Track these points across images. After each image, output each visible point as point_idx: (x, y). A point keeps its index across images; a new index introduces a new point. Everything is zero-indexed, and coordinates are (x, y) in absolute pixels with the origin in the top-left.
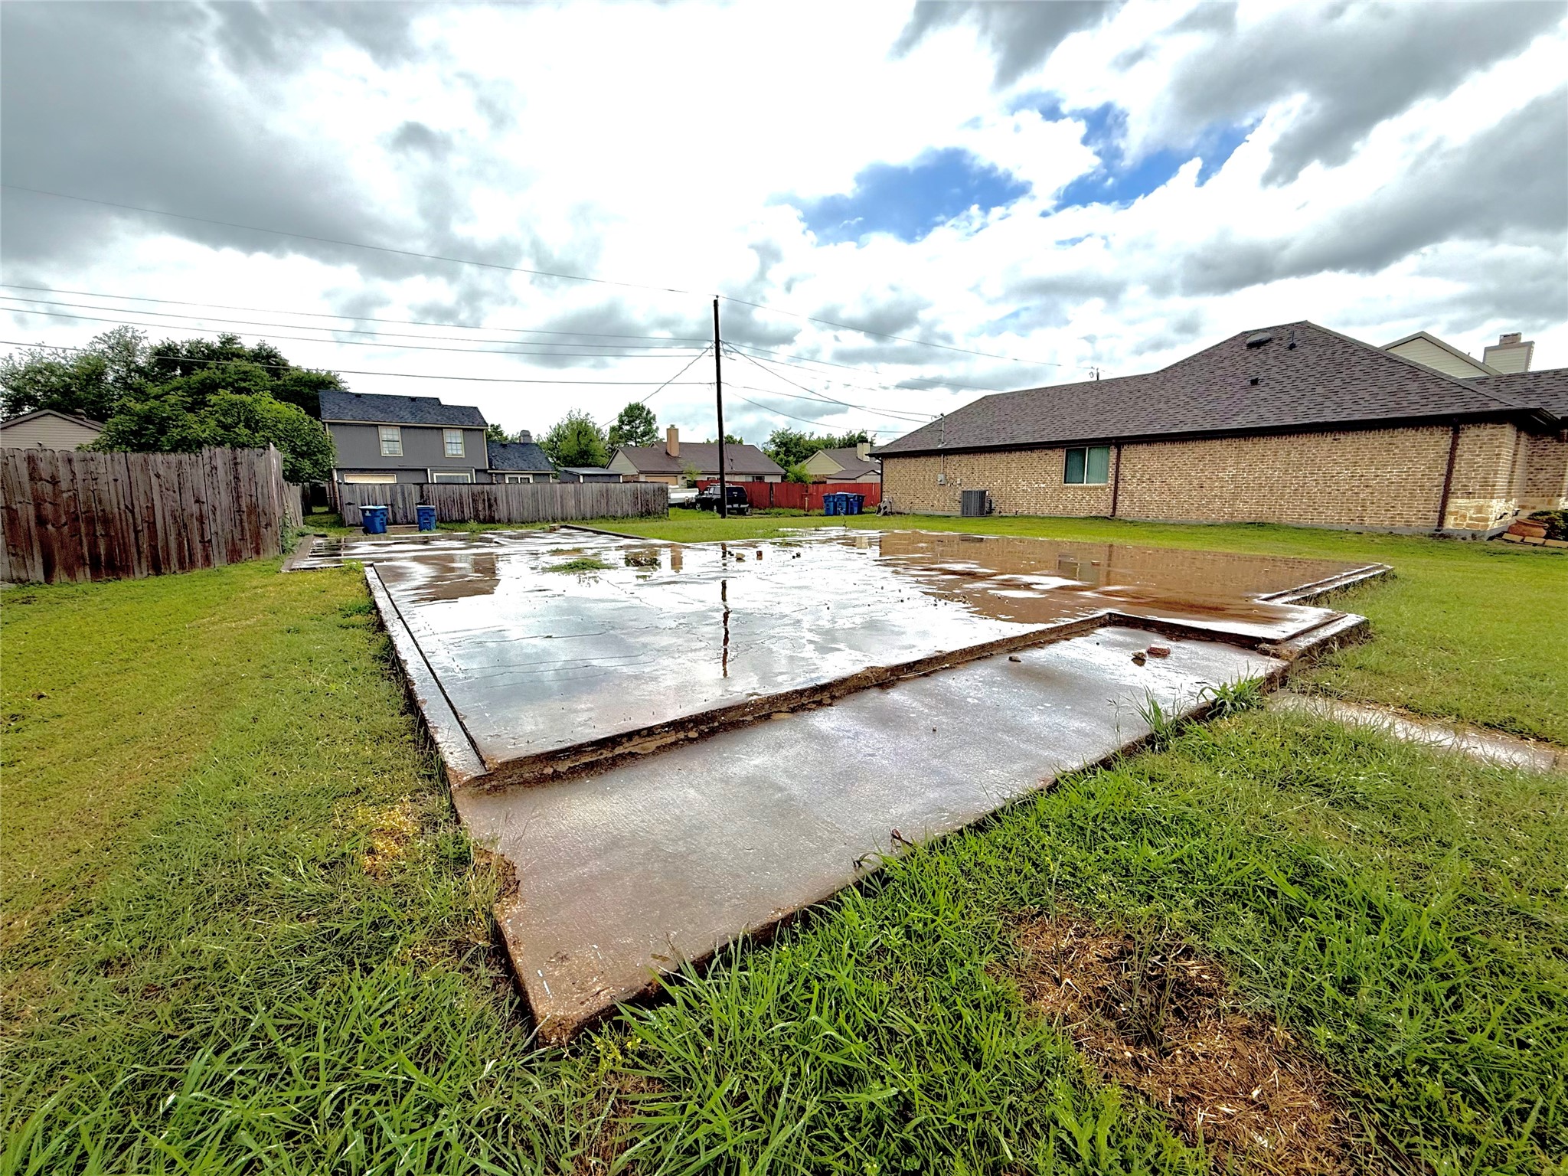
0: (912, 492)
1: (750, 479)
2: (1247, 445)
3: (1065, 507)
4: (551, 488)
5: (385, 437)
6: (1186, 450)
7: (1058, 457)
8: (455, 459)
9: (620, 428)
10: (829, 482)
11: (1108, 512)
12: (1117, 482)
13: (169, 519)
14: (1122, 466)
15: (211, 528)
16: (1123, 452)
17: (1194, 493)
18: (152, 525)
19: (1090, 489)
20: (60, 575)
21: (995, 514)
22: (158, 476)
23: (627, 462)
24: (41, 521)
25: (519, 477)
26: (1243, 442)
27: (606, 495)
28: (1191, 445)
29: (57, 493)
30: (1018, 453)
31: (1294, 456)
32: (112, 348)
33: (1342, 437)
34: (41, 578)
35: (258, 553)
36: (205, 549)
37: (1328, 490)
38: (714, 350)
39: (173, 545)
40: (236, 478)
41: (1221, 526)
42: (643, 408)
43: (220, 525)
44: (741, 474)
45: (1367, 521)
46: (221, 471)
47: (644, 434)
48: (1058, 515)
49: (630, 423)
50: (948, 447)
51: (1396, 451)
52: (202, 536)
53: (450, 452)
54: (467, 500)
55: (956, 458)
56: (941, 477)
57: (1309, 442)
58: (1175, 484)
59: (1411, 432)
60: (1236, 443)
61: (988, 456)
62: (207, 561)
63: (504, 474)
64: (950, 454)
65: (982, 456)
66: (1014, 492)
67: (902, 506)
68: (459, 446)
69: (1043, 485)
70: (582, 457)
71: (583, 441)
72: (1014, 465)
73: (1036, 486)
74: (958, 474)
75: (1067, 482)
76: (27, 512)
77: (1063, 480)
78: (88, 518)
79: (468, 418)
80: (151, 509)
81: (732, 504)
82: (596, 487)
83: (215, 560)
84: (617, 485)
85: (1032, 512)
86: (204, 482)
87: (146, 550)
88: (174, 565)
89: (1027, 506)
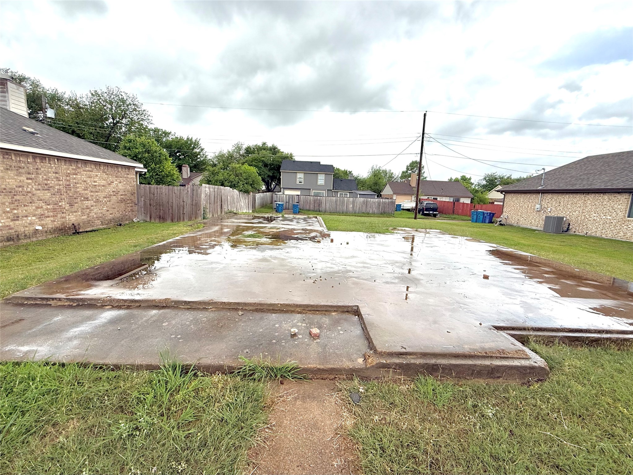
0: (519, 214)
1: (452, 200)
3: (625, 234)
4: (343, 199)
5: (298, 177)
7: (623, 200)
8: (321, 185)
9: (407, 172)
10: (496, 203)
13: (176, 207)
15: (185, 210)
18: (172, 207)
20: (153, 221)
21: (571, 232)
22: (175, 193)
23: (390, 188)
24: (150, 205)
25: (344, 193)
27: (366, 203)
29: (154, 197)
32: (237, 148)
34: (149, 220)
35: (196, 218)
36: (183, 216)
38: (421, 138)
40: (193, 194)
43: (187, 209)
44: (446, 196)
46: (189, 192)
48: (619, 239)
49: (411, 169)
50: (545, 189)
52: (183, 212)
53: (319, 183)
55: (550, 196)
56: (538, 206)
61: (571, 196)
62: (184, 220)
63: (338, 192)
64: (544, 193)
65: (567, 196)
66: (587, 220)
67: (513, 221)
68: (323, 181)
69: (610, 218)
70: (374, 186)
71: (376, 179)
72: (589, 202)
73: (604, 217)
74: (549, 205)
75: (629, 217)
76: (148, 202)
77: (627, 215)
78: (159, 205)
79: (328, 169)
80: (173, 203)
81: (429, 211)
82: (362, 199)
83: (185, 219)
84: (372, 200)
85: (598, 234)
86: (185, 196)
87: (171, 215)
88: (176, 220)
89: (595, 230)
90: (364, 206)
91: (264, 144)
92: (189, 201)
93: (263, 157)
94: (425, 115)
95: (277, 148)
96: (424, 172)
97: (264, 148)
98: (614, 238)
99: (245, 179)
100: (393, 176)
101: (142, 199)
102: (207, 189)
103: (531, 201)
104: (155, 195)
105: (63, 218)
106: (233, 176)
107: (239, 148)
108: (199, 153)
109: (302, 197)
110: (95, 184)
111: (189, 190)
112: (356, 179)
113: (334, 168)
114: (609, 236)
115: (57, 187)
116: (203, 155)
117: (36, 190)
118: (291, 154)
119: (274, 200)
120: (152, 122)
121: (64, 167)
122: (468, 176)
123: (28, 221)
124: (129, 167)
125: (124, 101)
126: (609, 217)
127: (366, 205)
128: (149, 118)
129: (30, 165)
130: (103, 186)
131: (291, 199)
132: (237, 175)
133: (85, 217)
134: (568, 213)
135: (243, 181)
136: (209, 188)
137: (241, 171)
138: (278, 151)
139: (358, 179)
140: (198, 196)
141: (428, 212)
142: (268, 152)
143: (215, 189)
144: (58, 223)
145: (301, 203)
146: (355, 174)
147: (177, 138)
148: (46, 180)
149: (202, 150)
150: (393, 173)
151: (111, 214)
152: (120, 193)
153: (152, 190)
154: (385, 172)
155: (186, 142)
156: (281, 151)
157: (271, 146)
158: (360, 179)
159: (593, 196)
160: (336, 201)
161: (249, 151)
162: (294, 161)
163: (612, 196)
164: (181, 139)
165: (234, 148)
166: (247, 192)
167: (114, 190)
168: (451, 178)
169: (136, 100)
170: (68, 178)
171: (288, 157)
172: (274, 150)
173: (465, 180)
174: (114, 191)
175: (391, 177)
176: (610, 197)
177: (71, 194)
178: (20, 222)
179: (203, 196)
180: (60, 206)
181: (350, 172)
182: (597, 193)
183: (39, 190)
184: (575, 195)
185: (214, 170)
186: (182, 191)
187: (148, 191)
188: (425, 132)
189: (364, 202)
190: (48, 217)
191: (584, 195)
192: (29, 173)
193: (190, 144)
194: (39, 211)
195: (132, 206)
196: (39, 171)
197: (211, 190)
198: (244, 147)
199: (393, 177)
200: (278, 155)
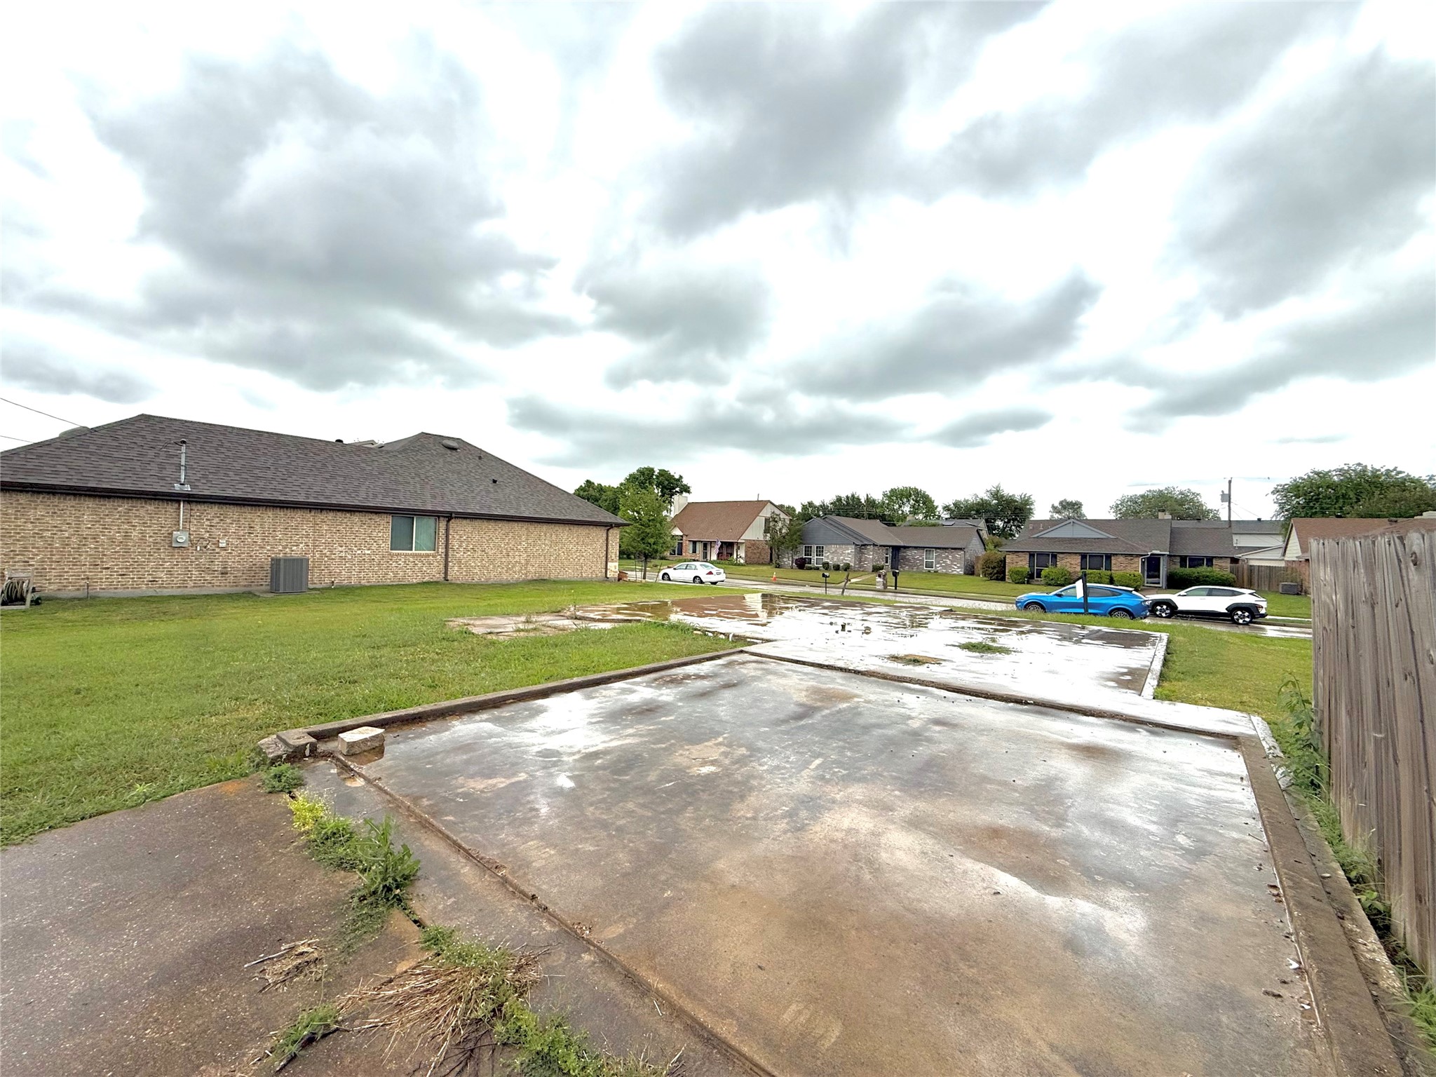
7: (384, 522)
11: (441, 578)
12: (447, 551)
14: (450, 536)
16: (451, 524)
19: (422, 556)
41: (521, 583)
48: (387, 582)
55: (214, 511)
56: (181, 535)
60: (524, 525)
64: (193, 502)
65: (270, 513)
66: (326, 559)
69: (369, 552)
72: (325, 527)
73: (359, 552)
74: (218, 533)
77: (390, 547)
85: (354, 581)
89: (347, 575)
98: (381, 584)
103: (136, 521)
114: (373, 581)
134: (280, 548)
159: (331, 515)
163: (366, 518)
176: (363, 519)
182: (339, 510)
184: (289, 513)
191: (313, 514)
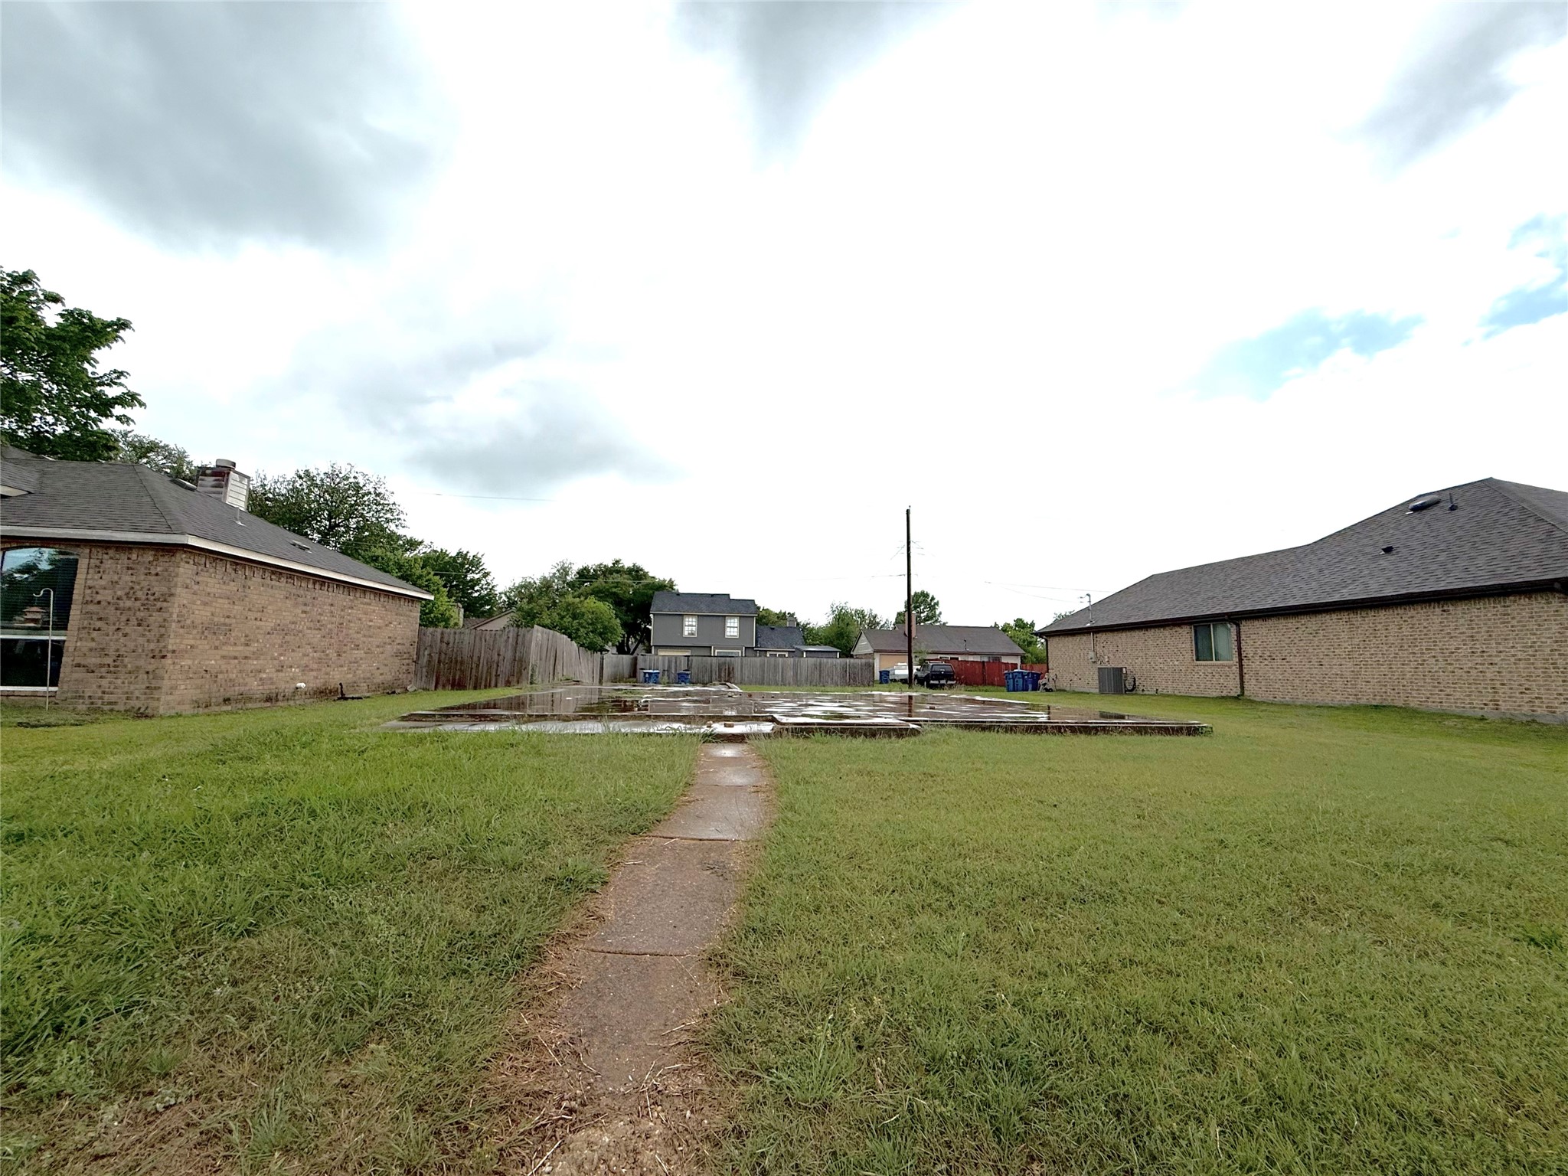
0: (1071, 670)
1: (986, 659)
2: (1357, 619)
3: (1199, 686)
5: (687, 623)
6: (1299, 625)
7: (1185, 635)
8: (732, 639)
9: (907, 613)
11: (1236, 692)
12: (1241, 660)
13: (485, 664)
14: (1243, 643)
15: (501, 669)
16: (1242, 627)
17: (1315, 671)
18: (478, 665)
19: (1218, 666)
20: (440, 687)
21: (1140, 691)
23: (869, 643)
24: (439, 662)
25: (778, 653)
26: (1351, 616)
27: (818, 667)
28: (1304, 620)
30: (1153, 630)
31: (1406, 630)
32: (558, 571)
33: (1451, 608)
34: (433, 687)
35: (518, 683)
36: (496, 680)
37: (1450, 668)
39: (484, 678)
41: (1347, 708)
42: (927, 595)
43: (505, 667)
44: (975, 654)
45: (1503, 707)
46: (511, 640)
47: (928, 618)
48: (1192, 695)
50: (1096, 625)
51: (1514, 622)
52: (496, 672)
53: (728, 634)
54: (716, 668)
55: (1104, 636)
56: (1092, 654)
57: (1418, 616)
58: (1294, 661)
59: (1524, 601)
60: (1345, 616)
61: (1129, 634)
62: (496, 685)
63: (766, 651)
64: (1098, 632)
65: (1124, 634)
67: (1063, 684)
68: (736, 629)
70: (838, 639)
71: (841, 624)
72: (1151, 642)
74: (1106, 651)
75: (1197, 660)
76: (436, 657)
77: (1194, 658)
78: (456, 662)
79: (746, 609)
80: (479, 658)
81: (939, 680)
82: (811, 661)
83: (499, 685)
84: (830, 660)
85: (1170, 691)
86: (503, 644)
87: (473, 678)
88: (482, 686)
89: (1165, 684)
90: (817, 673)
91: (617, 562)
92: (509, 655)
93: (616, 587)
94: (908, 512)
95: (642, 570)
96: (940, 613)
97: (616, 569)
98: (1187, 694)
99: (588, 624)
100: (877, 620)
101: (426, 653)
102: (539, 634)
103: (1082, 647)
104: (451, 645)
105: (327, 674)
106: (568, 619)
107: (564, 571)
108: (479, 580)
109: (694, 659)
110: (371, 624)
111: (511, 635)
112: (804, 627)
113: (759, 608)
114: (1182, 691)
115: (329, 626)
116: (488, 584)
117: (308, 628)
118: (671, 582)
119: (638, 667)
120: (406, 524)
121: (342, 598)
122: (1027, 620)
123: (291, 674)
124: (412, 599)
125: (357, 488)
126: (1176, 663)
127: (820, 671)
128: (400, 516)
129: (310, 591)
130: (379, 628)
131: (673, 664)
132: (575, 617)
133: (351, 676)
135: (585, 628)
136: (542, 633)
137: (583, 610)
138: (645, 575)
139: (807, 629)
140: (526, 645)
141: (937, 682)
142: (625, 576)
143: (549, 634)
144: (319, 683)
145: (694, 670)
146: (802, 619)
147: (436, 551)
148: (320, 614)
149: (486, 575)
150: (876, 616)
151: (381, 674)
152: (398, 641)
153: (446, 636)
154: (861, 614)
155: (454, 559)
156: (651, 574)
157: (631, 565)
158: (813, 629)
159: (1152, 632)
160: (762, 665)
161: (583, 574)
162: (678, 594)
164: (443, 554)
165: (555, 571)
166: (593, 648)
167: (390, 635)
168: (996, 624)
169: (383, 486)
170: (342, 613)
171: (665, 586)
172: (636, 573)
173: (1023, 628)
174: (390, 638)
175: (873, 623)
176: (1172, 632)
177: (341, 639)
178: (283, 674)
179: (533, 644)
180: (327, 655)
181: (792, 615)
182: (1157, 626)
183: (311, 629)
184: (1133, 633)
185: (531, 609)
186: (497, 637)
187: (439, 637)
188: (911, 539)
189: (815, 665)
190: (312, 670)
191: (1144, 632)
192: (305, 605)
193: (462, 565)
194: (305, 660)
195: (408, 664)
196: (316, 602)
197: (545, 636)
198: (576, 568)
199: (878, 623)
200: (644, 582)
